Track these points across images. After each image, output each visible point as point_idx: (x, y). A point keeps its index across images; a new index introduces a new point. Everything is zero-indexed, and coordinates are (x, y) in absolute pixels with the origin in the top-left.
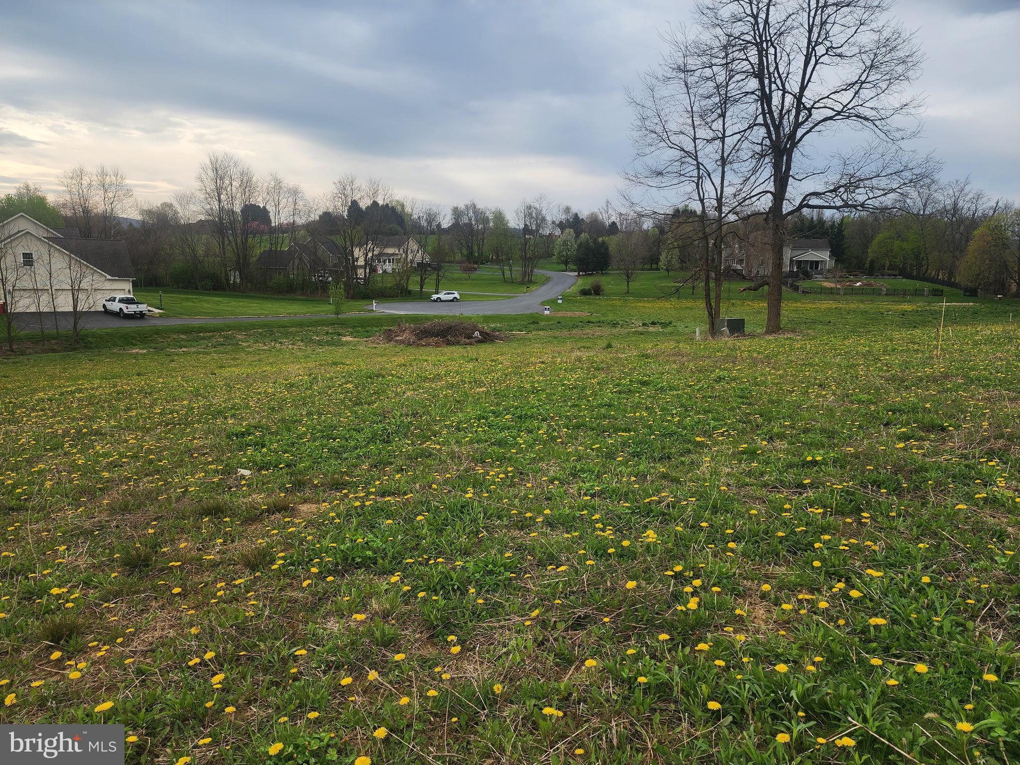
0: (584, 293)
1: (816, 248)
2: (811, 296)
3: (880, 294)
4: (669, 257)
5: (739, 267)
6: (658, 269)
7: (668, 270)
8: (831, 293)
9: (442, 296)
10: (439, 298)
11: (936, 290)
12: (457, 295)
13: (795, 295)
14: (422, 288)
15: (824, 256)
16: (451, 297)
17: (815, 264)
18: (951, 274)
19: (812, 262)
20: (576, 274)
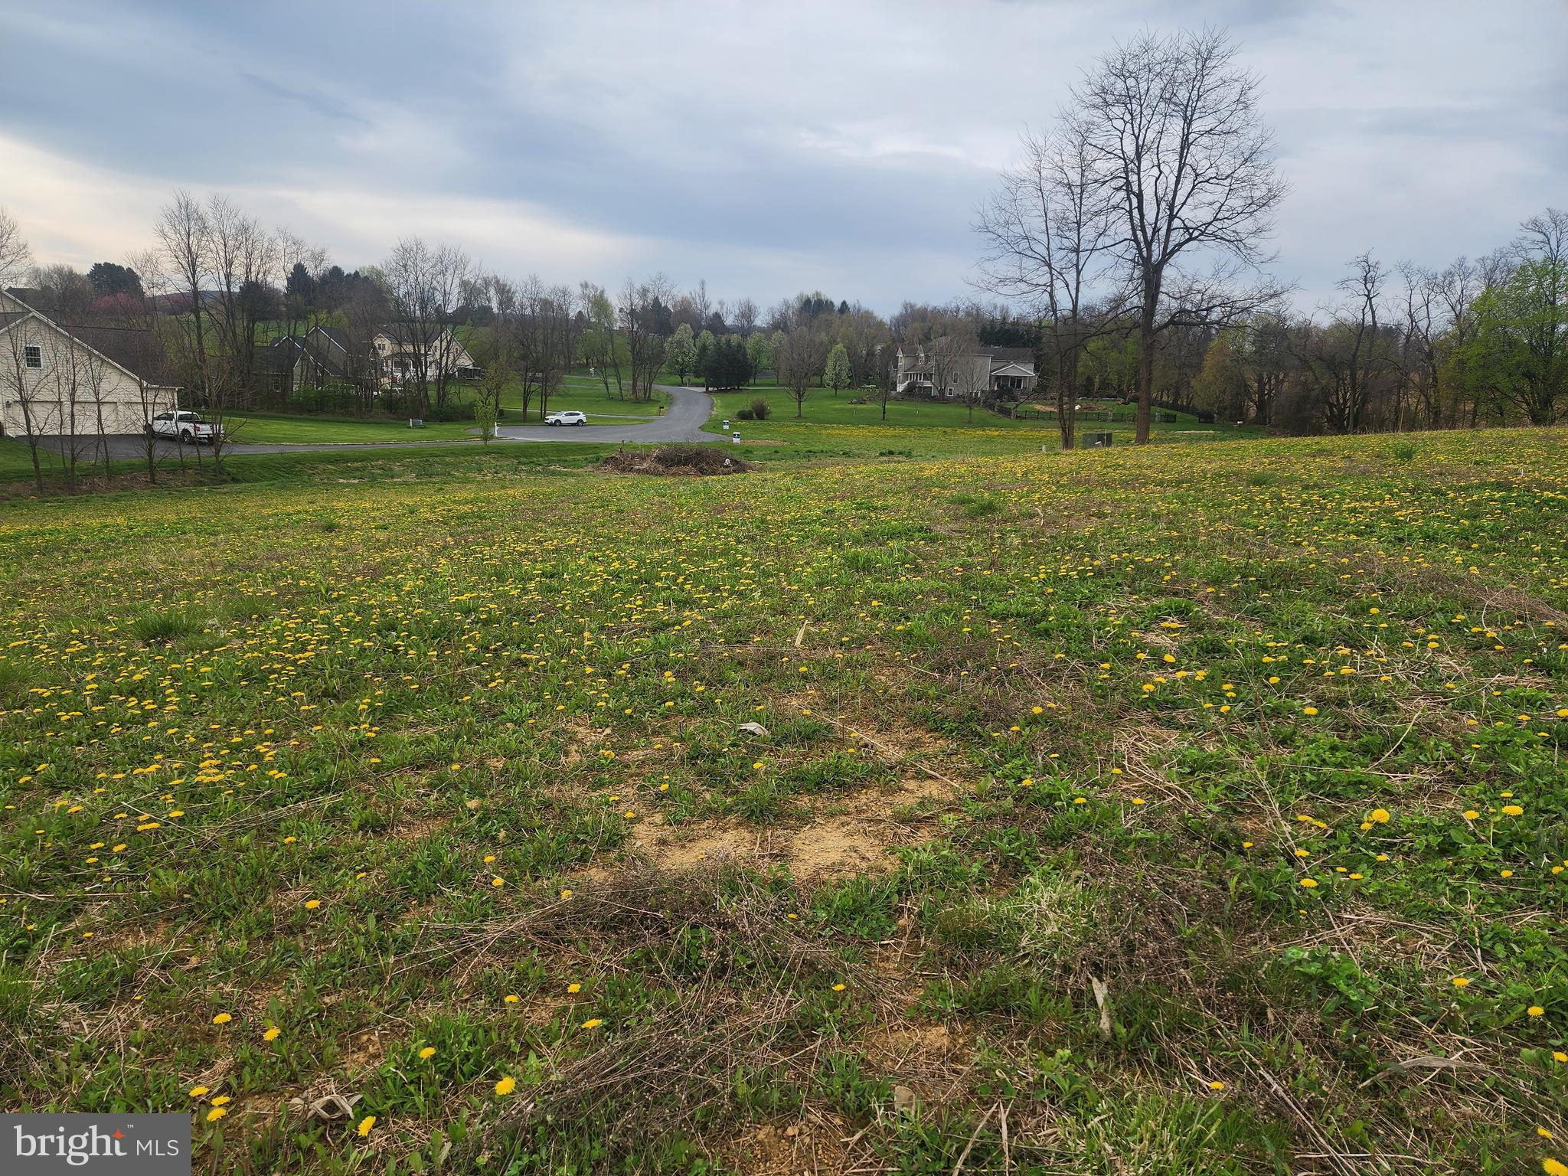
0: (744, 416)
1: (1018, 359)
2: (1029, 422)
3: (1105, 421)
4: (838, 368)
5: (928, 384)
6: (821, 385)
7: (835, 387)
8: (1050, 419)
9: (564, 418)
10: (558, 421)
11: (1167, 415)
12: (582, 416)
13: (1006, 420)
14: (525, 407)
15: (1026, 370)
16: (574, 419)
17: (1017, 381)
18: (1177, 395)
19: (1013, 378)
20: (704, 389)
